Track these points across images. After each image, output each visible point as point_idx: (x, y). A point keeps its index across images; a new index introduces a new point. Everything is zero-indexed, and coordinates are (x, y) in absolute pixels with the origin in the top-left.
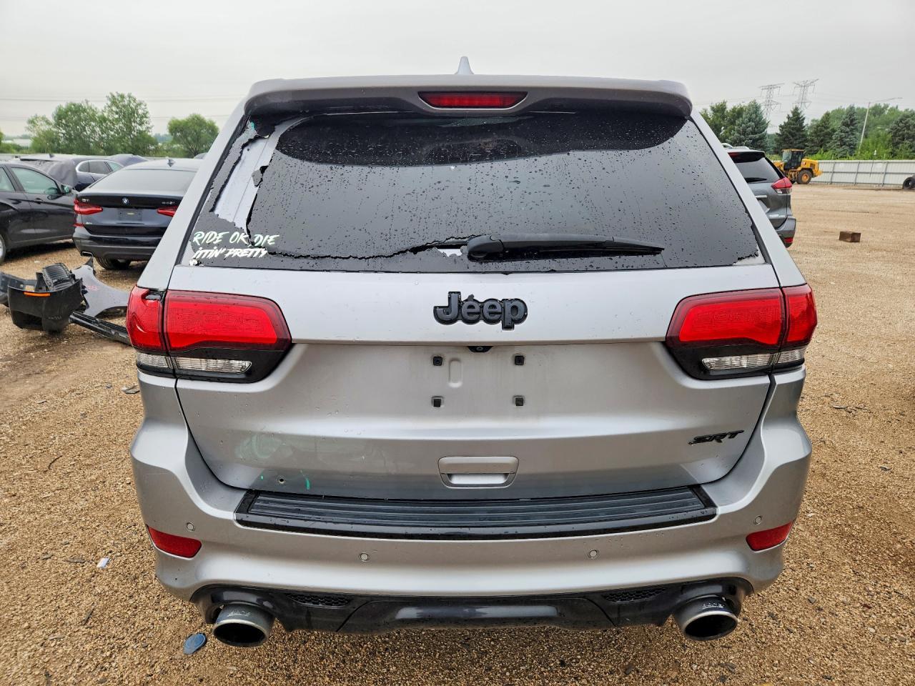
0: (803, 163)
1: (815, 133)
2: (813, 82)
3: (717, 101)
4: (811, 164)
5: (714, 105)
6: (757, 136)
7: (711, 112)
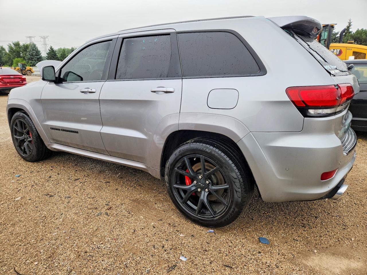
0: (27, 68)
1: (61, 57)
2: (47, 37)
3: (15, 41)
4: (30, 69)
5: (14, 42)
6: (38, 57)
7: (13, 45)
